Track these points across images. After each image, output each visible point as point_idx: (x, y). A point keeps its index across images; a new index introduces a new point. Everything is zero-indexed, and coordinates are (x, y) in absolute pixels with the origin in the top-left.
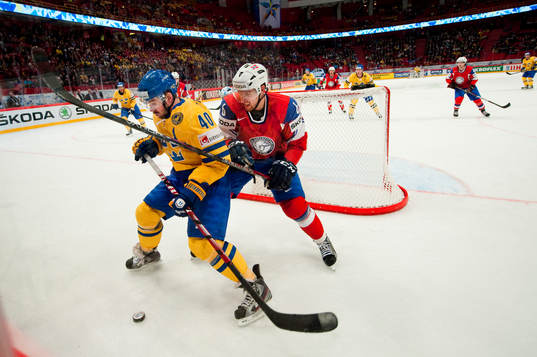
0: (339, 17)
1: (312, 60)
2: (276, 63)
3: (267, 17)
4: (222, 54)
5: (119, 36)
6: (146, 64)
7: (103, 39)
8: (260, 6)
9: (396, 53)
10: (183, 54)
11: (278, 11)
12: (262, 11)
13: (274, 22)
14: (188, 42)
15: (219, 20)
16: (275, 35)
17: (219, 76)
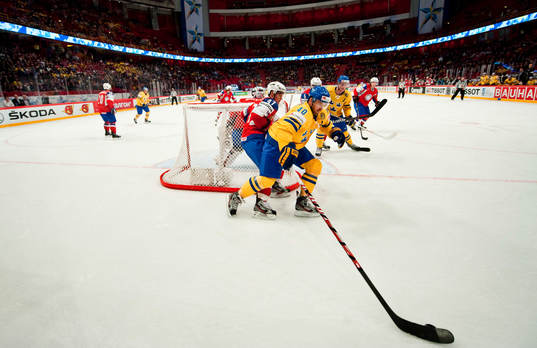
0: (247, 47)
1: (228, 78)
2: (202, 78)
3: (193, 42)
4: (157, 69)
5: (56, 47)
6: (85, 73)
7: (38, 48)
8: (188, 34)
9: (286, 76)
10: (122, 67)
11: (202, 38)
12: (190, 38)
13: (199, 46)
14: (124, 57)
15: (153, 41)
16: (201, 57)
17: (154, 87)
